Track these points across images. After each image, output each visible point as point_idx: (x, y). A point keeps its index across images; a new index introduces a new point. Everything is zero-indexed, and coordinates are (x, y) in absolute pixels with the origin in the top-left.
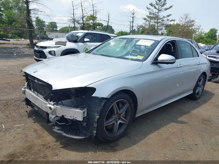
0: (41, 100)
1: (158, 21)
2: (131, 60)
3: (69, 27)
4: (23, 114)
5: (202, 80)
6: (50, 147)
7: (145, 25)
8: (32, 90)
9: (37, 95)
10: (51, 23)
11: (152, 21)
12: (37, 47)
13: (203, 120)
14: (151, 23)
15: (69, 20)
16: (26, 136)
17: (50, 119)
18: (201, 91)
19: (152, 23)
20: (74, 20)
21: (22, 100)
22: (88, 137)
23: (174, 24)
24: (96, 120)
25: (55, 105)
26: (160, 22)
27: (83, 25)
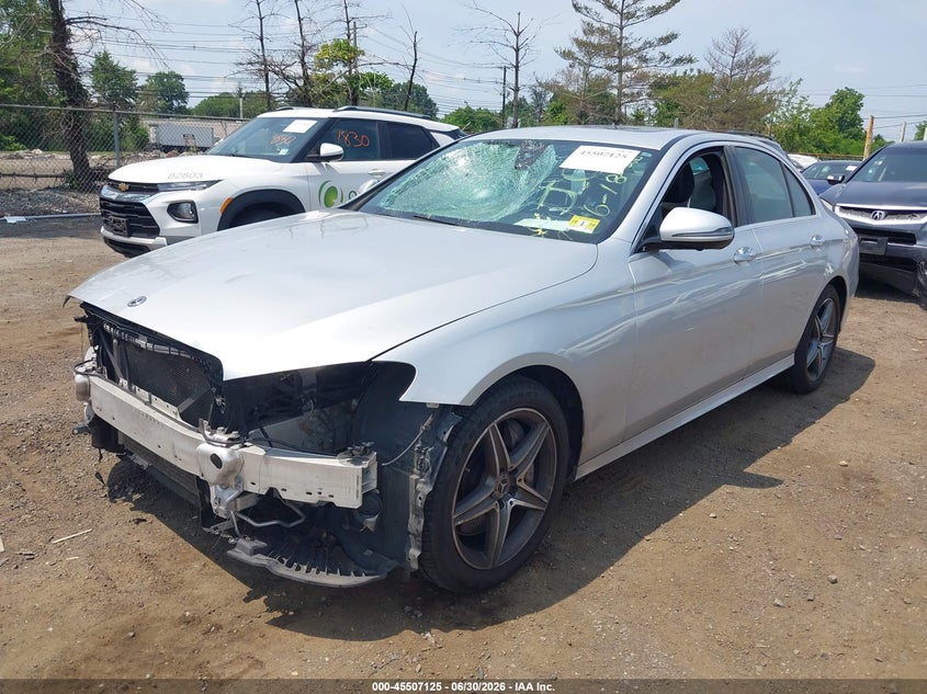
0: (170, 423)
1: (620, 62)
2: (545, 236)
3: (240, 94)
4: (80, 488)
5: (830, 309)
6: (219, 628)
7: (569, 80)
8: (122, 380)
9: (149, 403)
10: (160, 76)
11: (599, 61)
12: (115, 185)
13: (847, 475)
14: (594, 72)
15: (241, 64)
16: (109, 583)
17: (214, 508)
18: (824, 354)
19: (598, 71)
20: (264, 62)
21: (76, 426)
22: (384, 576)
23: (688, 72)
24: (420, 504)
25: (237, 446)
26: (628, 68)
27: (305, 84)
